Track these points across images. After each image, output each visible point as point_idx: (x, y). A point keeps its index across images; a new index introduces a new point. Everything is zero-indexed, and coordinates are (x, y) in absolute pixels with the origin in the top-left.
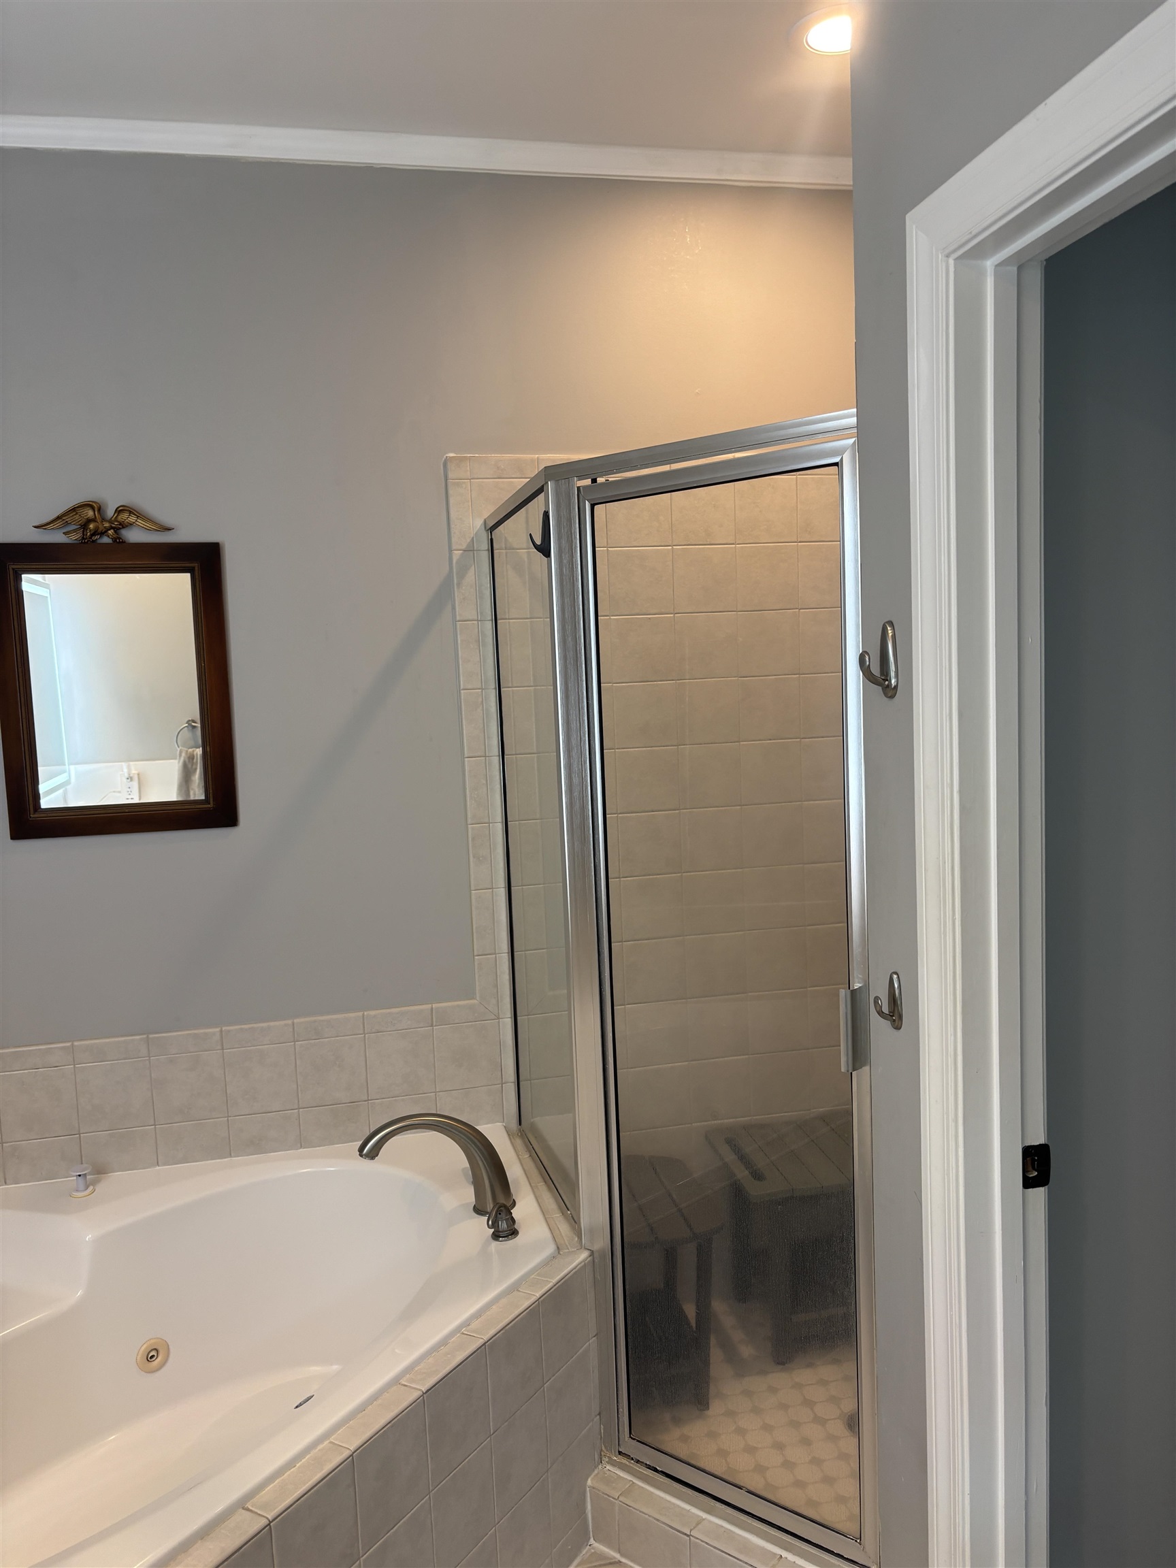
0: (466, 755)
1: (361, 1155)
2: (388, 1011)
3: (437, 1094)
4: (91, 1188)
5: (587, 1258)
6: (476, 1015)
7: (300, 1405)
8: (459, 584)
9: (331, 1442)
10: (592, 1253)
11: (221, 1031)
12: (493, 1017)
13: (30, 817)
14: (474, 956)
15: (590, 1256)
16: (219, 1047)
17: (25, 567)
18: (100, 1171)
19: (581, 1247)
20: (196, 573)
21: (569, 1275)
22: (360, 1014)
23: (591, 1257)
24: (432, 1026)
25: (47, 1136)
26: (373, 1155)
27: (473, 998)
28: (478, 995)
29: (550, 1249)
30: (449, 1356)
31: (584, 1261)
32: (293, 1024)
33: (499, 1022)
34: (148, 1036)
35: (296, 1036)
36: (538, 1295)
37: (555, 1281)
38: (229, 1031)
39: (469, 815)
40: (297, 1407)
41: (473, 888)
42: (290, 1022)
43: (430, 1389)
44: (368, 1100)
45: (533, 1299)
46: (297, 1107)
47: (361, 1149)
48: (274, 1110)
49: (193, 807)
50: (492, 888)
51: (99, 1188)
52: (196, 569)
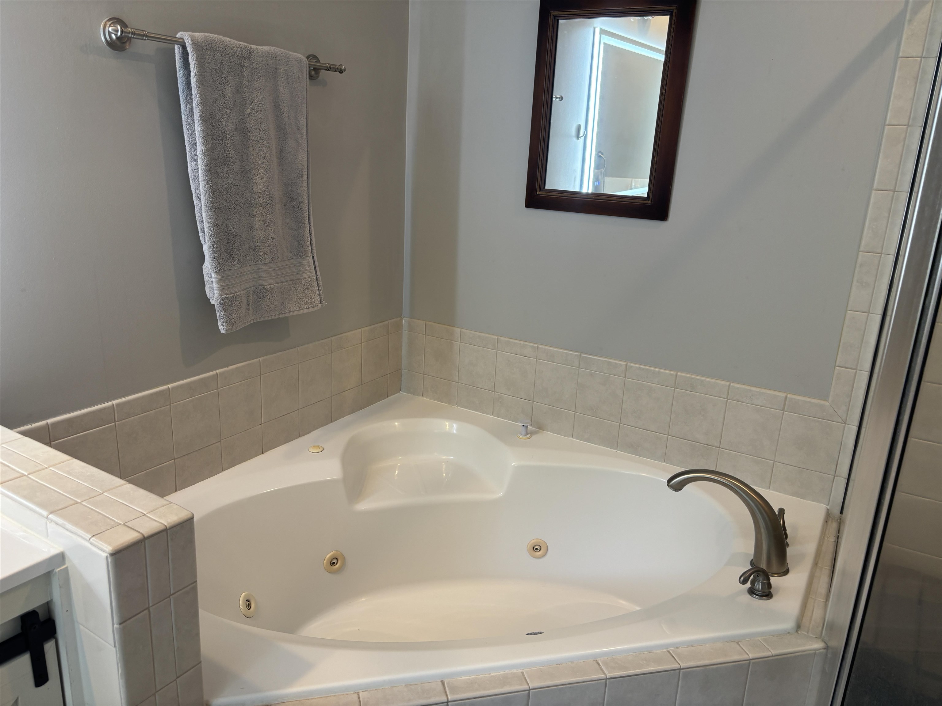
0: (875, 187)
1: (668, 485)
2: (750, 388)
3: (775, 463)
4: (529, 435)
5: (820, 649)
6: (824, 414)
7: (531, 634)
8: (910, 21)
9: (522, 673)
10: (827, 648)
11: (626, 365)
12: (840, 420)
13: (537, 193)
14: (835, 366)
15: (824, 649)
16: (623, 375)
17: (560, 13)
18: (541, 428)
19: (820, 637)
20: (674, 15)
21: (793, 655)
22: (728, 383)
23: (824, 651)
24: (783, 410)
25: (517, 396)
26: (678, 488)
27: (826, 400)
28: (830, 399)
29: (789, 625)
30: (645, 662)
31: (815, 650)
32: (676, 375)
33: (844, 427)
34: (580, 355)
35: (676, 384)
36: (751, 656)
37: (774, 652)
38: (631, 366)
39: (863, 243)
40: (528, 634)
41: (849, 308)
42: (674, 373)
43: (614, 678)
44: (720, 448)
45: (745, 657)
46: (667, 433)
47: (670, 481)
48: (651, 430)
49: (637, 201)
50: (869, 313)
51: (534, 437)
52: (674, 11)
